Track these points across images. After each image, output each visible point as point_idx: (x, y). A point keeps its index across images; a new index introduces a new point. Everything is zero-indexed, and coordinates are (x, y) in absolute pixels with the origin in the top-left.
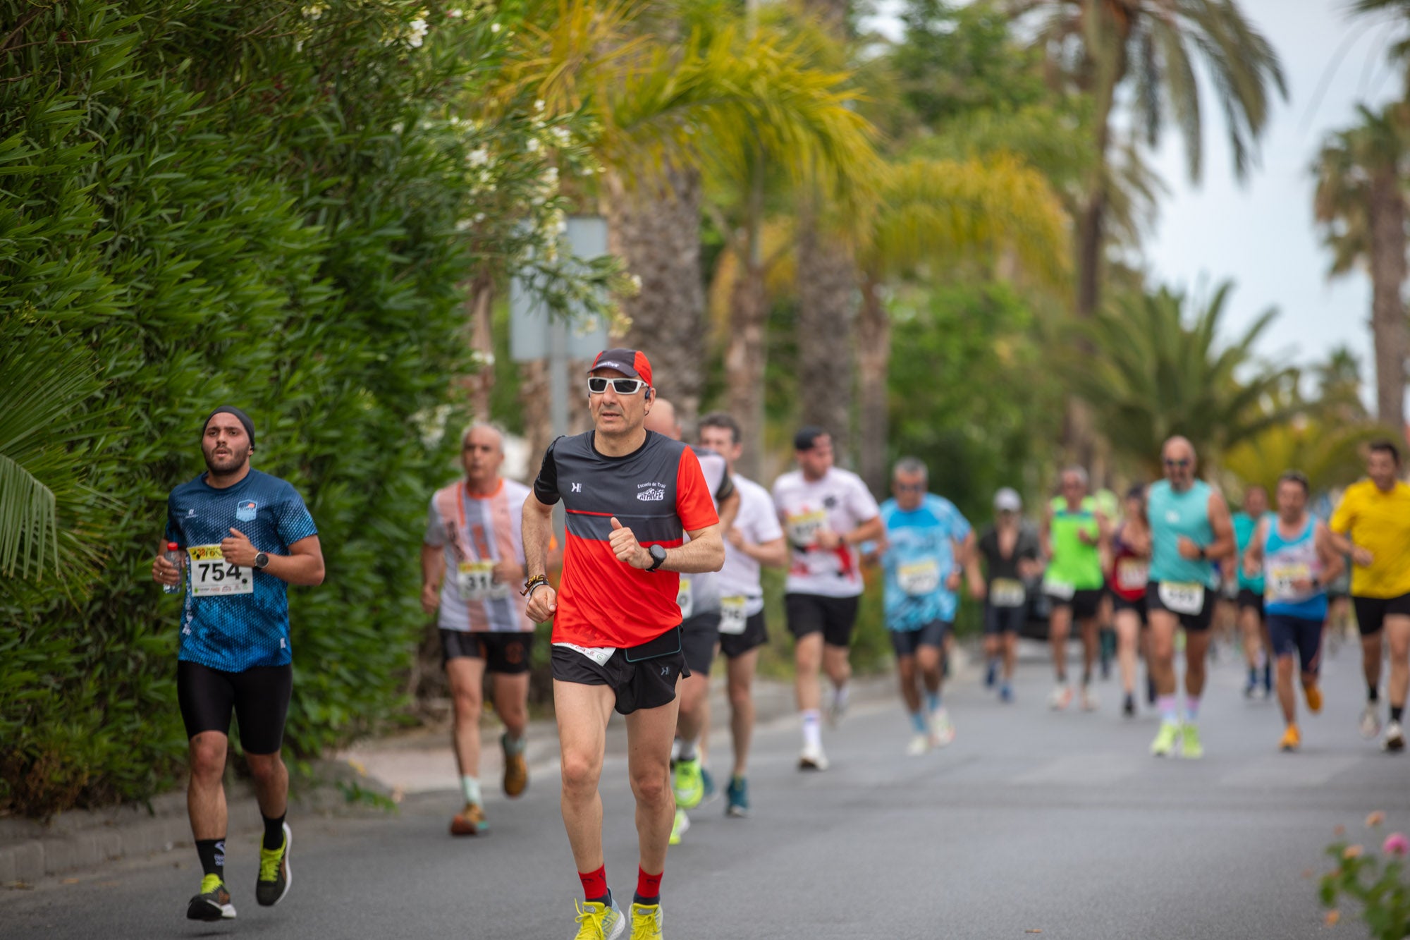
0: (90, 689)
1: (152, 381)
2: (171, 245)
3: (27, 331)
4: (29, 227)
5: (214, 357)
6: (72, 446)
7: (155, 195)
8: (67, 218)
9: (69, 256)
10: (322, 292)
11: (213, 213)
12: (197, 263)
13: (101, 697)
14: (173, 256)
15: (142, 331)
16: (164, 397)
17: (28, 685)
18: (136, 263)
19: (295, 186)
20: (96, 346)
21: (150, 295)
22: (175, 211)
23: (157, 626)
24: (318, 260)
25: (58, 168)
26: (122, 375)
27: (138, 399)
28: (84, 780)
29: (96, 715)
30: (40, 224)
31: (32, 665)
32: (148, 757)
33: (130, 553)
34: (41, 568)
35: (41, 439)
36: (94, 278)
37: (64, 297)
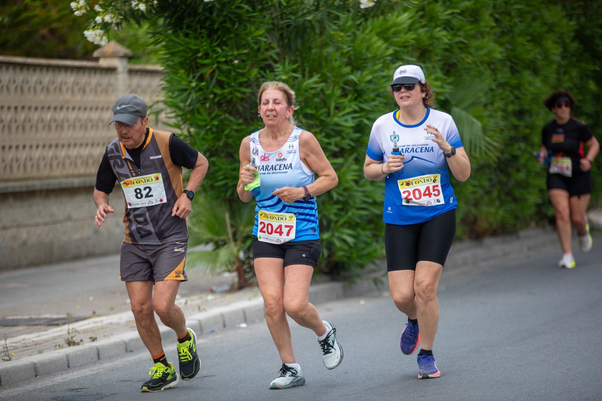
0: (495, 193)
1: (514, 82)
2: (519, 32)
3: (468, 66)
4: (469, 27)
5: (536, 72)
6: (485, 106)
7: (513, 13)
8: (483, 24)
9: (483, 37)
10: (574, 46)
11: (534, 19)
12: (529, 38)
13: (499, 197)
14: (520, 35)
15: (509, 63)
16: (518, 87)
17: (474, 193)
18: (506, 38)
19: (564, 7)
20: (493, 70)
21: (513, 50)
22: (520, 19)
23: (518, 170)
24: (572, 34)
25: (479, 5)
26: (503, 81)
27: (508, 89)
28: (495, 226)
29: (497, 203)
30: (473, 27)
31: (474, 186)
32: (516, 218)
33: (507, 145)
34: (478, 150)
35: (474, 104)
36: (492, 46)
37: (481, 53)
